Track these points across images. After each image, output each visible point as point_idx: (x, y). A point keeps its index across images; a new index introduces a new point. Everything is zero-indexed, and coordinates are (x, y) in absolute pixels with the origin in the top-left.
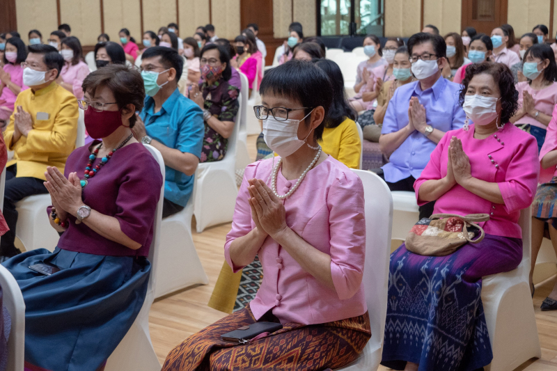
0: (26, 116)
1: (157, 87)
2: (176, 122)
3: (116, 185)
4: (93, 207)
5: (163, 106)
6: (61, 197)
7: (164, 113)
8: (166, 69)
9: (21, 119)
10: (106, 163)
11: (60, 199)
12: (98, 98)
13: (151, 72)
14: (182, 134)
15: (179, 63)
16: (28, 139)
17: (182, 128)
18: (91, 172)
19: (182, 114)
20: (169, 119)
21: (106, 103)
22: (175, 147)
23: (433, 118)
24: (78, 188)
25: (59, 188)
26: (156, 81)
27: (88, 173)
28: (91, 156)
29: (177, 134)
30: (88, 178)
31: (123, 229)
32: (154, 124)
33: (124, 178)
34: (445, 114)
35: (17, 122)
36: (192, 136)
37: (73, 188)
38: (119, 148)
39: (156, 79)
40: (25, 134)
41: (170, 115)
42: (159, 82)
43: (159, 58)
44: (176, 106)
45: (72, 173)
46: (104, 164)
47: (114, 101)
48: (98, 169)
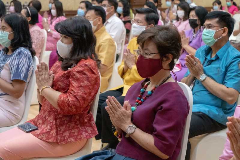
0: (132, 56)
1: (214, 40)
2: (224, 66)
3: (154, 111)
4: (138, 126)
5: (217, 53)
6: (117, 118)
7: (217, 58)
8: (222, 28)
9: (128, 58)
10: (151, 95)
11: (116, 119)
12: (146, 49)
13: (210, 30)
14: (228, 74)
15: (231, 24)
16: (132, 71)
17: (229, 70)
18: (140, 101)
19: (229, 60)
20: (220, 63)
21: (152, 53)
22: (223, 83)
24: (129, 112)
25: (115, 112)
26: (213, 36)
27: (138, 102)
28: (142, 90)
29: (225, 74)
30: (137, 105)
31: (156, 144)
32: (210, 66)
33: (159, 108)
35: (126, 60)
36: (234, 76)
37: (125, 112)
38: (160, 85)
39: (214, 35)
40: (130, 68)
41: (221, 60)
42: (215, 37)
43: (217, 19)
44: (226, 54)
45: (126, 101)
46: (149, 96)
47: (157, 52)
48: (145, 99)
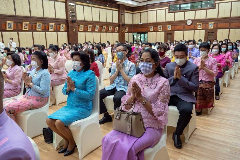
23: (193, 55)
34: (195, 54)
